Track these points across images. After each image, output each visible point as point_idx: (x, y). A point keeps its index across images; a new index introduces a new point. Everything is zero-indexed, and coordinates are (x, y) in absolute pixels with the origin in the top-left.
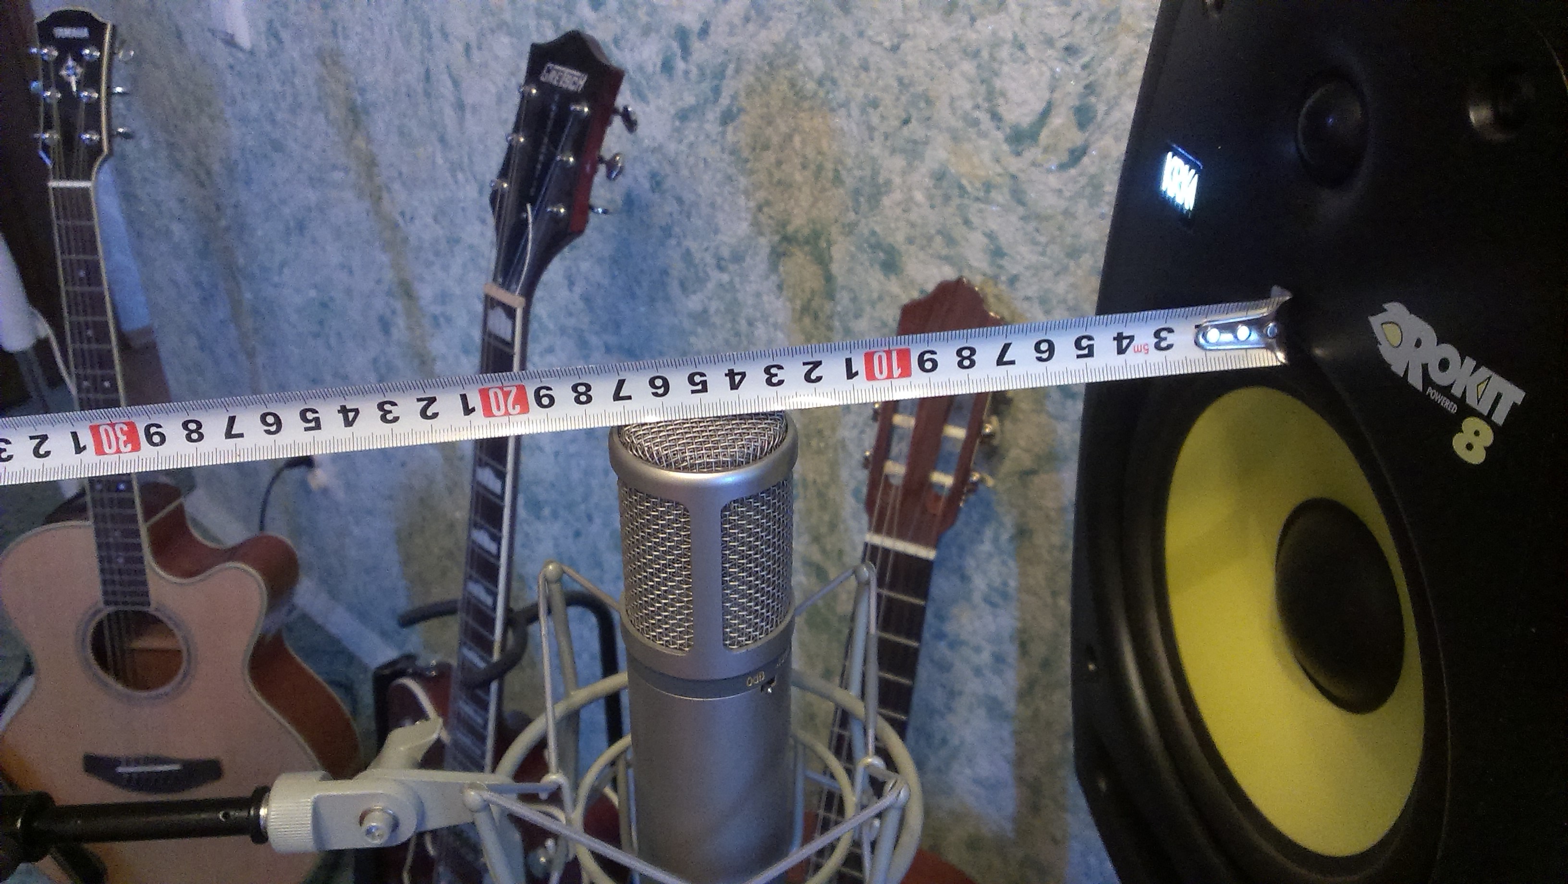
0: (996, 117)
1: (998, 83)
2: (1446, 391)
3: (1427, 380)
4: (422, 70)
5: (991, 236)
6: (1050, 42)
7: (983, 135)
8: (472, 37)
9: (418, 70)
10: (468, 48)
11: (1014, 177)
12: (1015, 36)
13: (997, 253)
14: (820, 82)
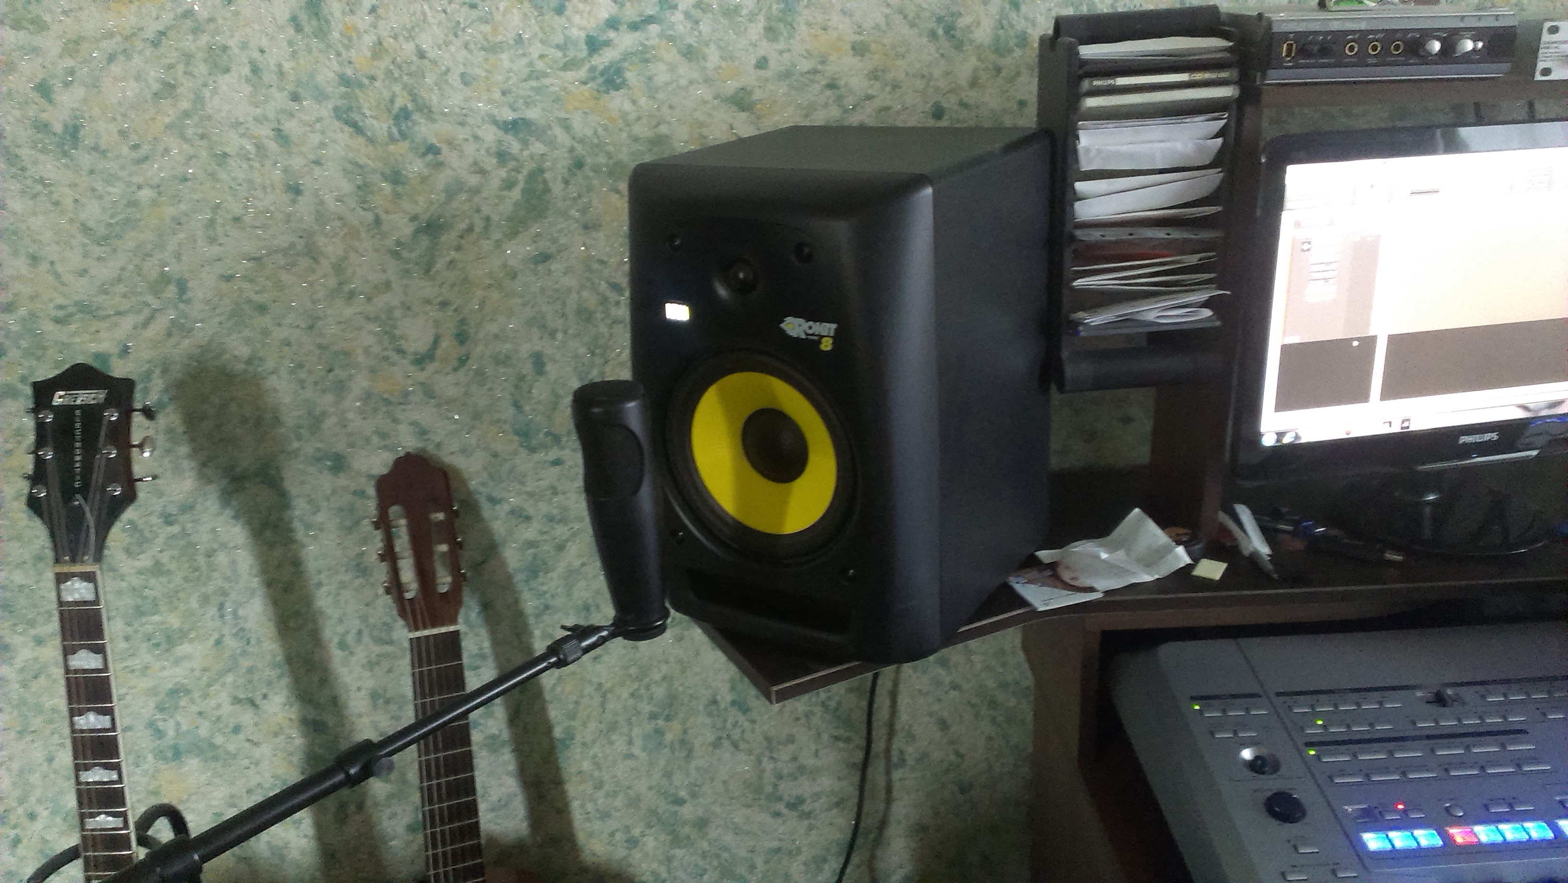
0: (401, 352)
1: (397, 332)
2: (812, 335)
3: (807, 334)
5: (413, 423)
6: (428, 302)
7: (393, 364)
11: (422, 384)
12: (403, 303)
13: (423, 432)
14: (249, 362)
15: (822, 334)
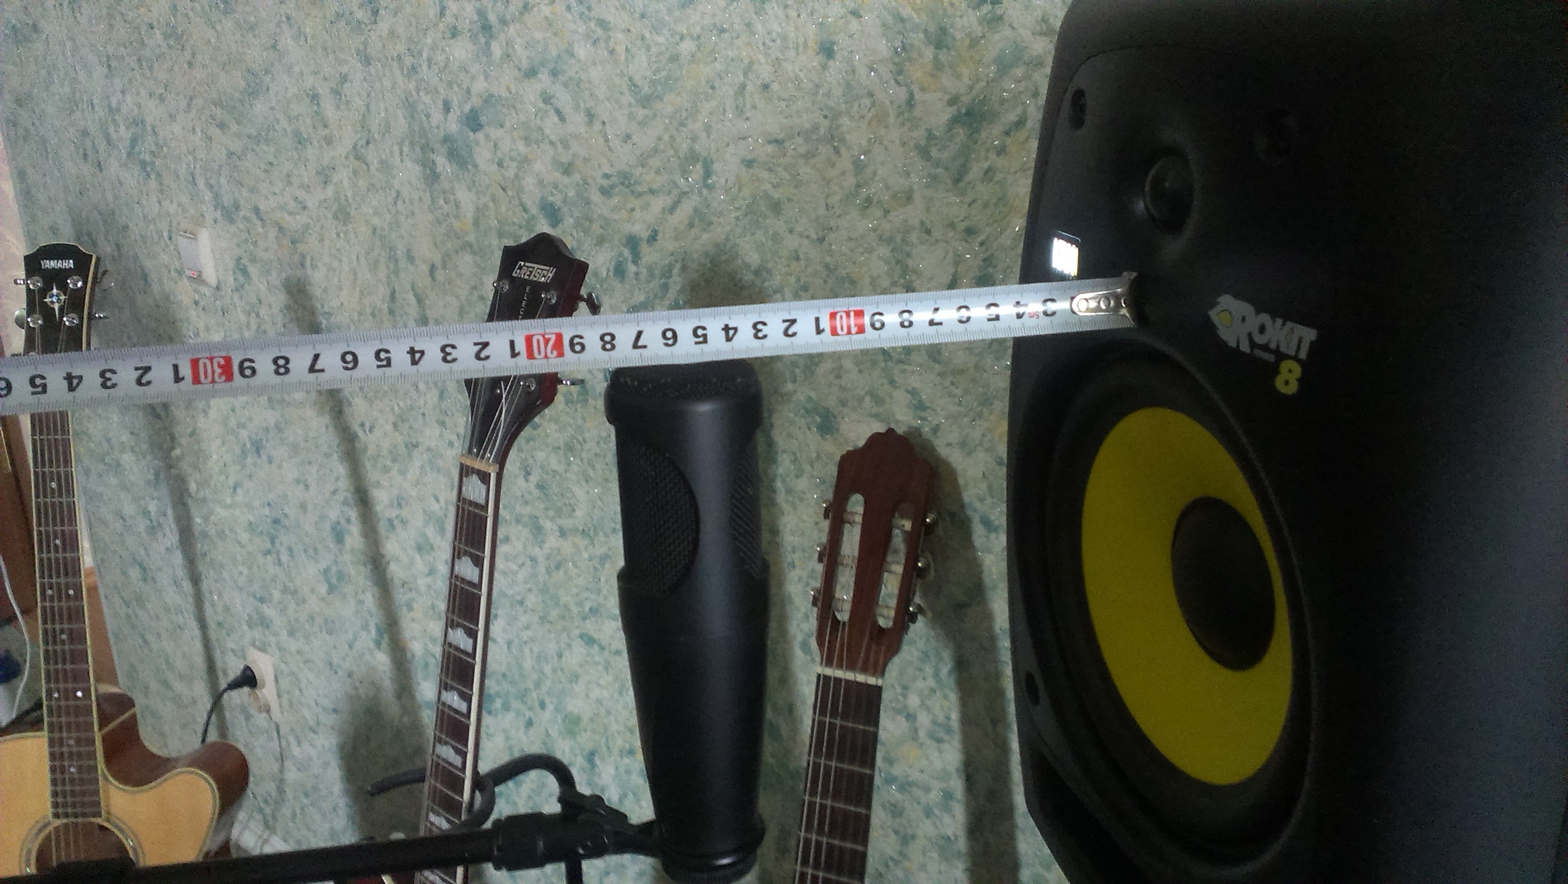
1: (911, 263)
2: (1265, 348)
3: (1253, 344)
4: (388, 291)
5: (913, 392)
8: (437, 258)
9: (383, 290)
10: (433, 269)
15: (1283, 349)
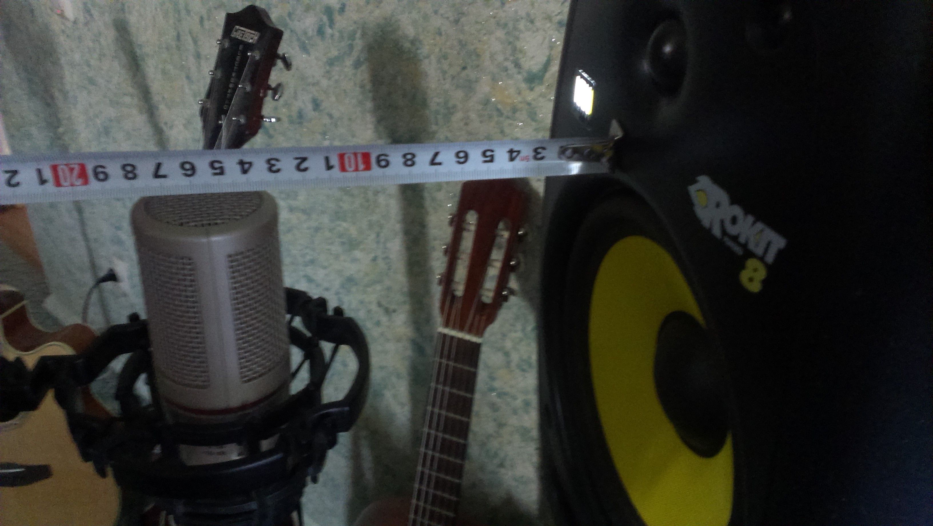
0: (517, 65)
2: (735, 239)
3: (724, 232)
4: (175, 34)
6: (549, 18)
7: (510, 77)
8: (204, 12)
9: (173, 33)
10: (202, 19)
11: (529, 104)
12: (528, 15)
14: (413, 42)
15: (751, 246)
